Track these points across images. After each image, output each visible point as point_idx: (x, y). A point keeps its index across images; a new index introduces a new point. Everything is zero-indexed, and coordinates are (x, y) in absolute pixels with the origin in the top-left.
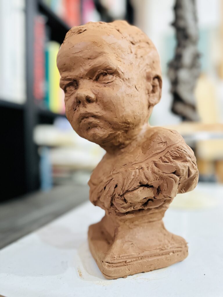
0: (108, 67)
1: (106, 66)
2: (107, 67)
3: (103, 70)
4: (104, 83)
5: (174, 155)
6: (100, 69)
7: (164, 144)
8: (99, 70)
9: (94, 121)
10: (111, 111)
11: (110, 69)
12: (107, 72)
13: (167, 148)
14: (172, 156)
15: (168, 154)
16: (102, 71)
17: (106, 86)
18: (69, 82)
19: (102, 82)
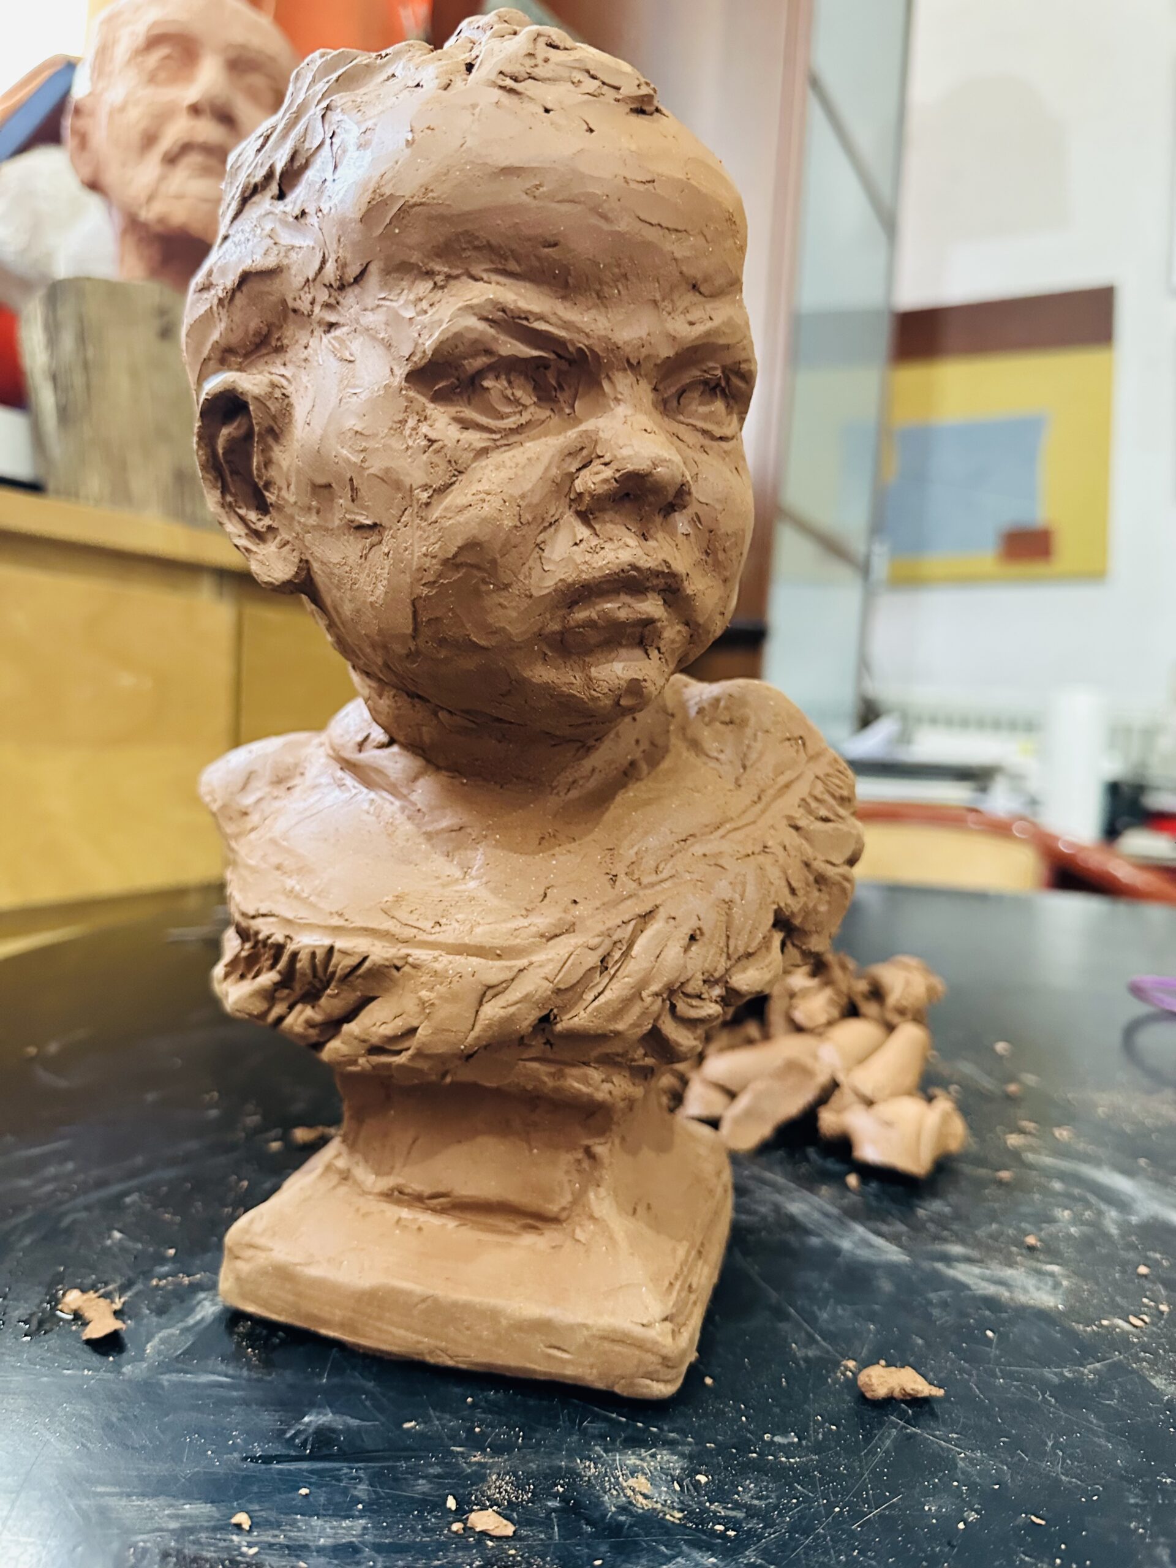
7: (796, 747)
8: (710, 365)
12: (723, 383)
13: (807, 763)
16: (720, 372)
17: (711, 449)
18: (536, 353)
19: (700, 424)
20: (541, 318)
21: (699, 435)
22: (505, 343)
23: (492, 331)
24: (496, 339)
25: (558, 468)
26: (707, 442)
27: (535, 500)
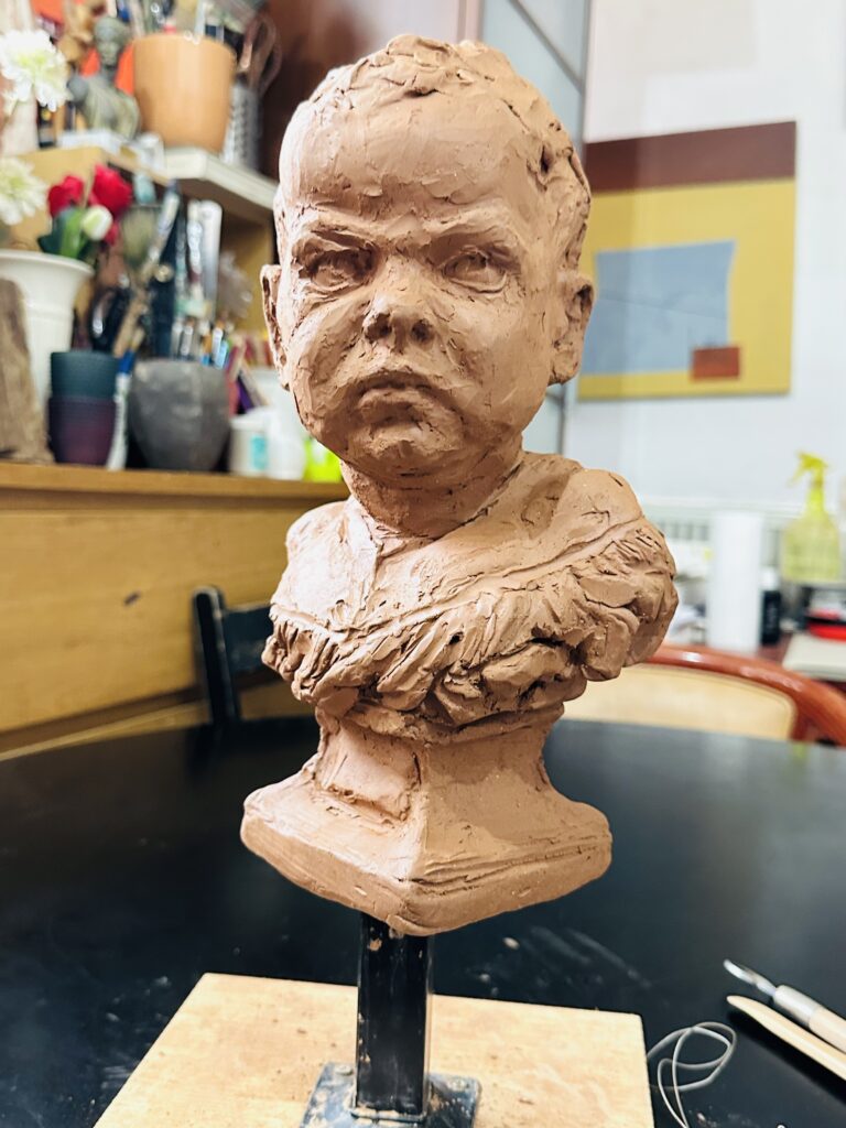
0: (497, 245)
1: (493, 239)
2: (497, 241)
3: (480, 248)
4: (471, 288)
5: (630, 554)
6: (473, 243)
7: (600, 519)
8: (467, 246)
9: (420, 403)
10: (481, 383)
11: (505, 251)
12: (487, 257)
13: (608, 531)
14: (624, 555)
15: (613, 548)
16: (477, 251)
17: (477, 298)
18: (345, 248)
19: (466, 283)
20: (345, 228)
21: (467, 290)
22: (327, 244)
23: (319, 238)
24: (320, 242)
25: (355, 313)
26: (473, 294)
27: (337, 331)
